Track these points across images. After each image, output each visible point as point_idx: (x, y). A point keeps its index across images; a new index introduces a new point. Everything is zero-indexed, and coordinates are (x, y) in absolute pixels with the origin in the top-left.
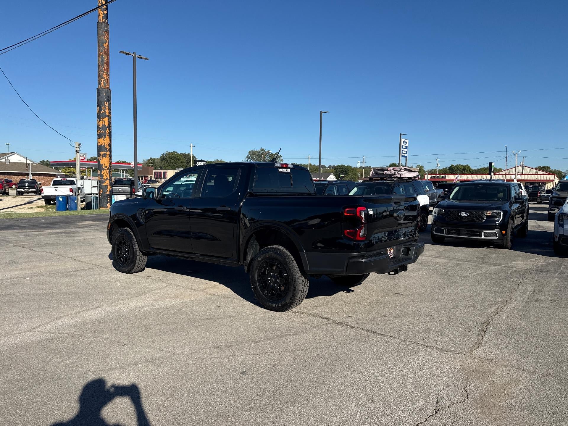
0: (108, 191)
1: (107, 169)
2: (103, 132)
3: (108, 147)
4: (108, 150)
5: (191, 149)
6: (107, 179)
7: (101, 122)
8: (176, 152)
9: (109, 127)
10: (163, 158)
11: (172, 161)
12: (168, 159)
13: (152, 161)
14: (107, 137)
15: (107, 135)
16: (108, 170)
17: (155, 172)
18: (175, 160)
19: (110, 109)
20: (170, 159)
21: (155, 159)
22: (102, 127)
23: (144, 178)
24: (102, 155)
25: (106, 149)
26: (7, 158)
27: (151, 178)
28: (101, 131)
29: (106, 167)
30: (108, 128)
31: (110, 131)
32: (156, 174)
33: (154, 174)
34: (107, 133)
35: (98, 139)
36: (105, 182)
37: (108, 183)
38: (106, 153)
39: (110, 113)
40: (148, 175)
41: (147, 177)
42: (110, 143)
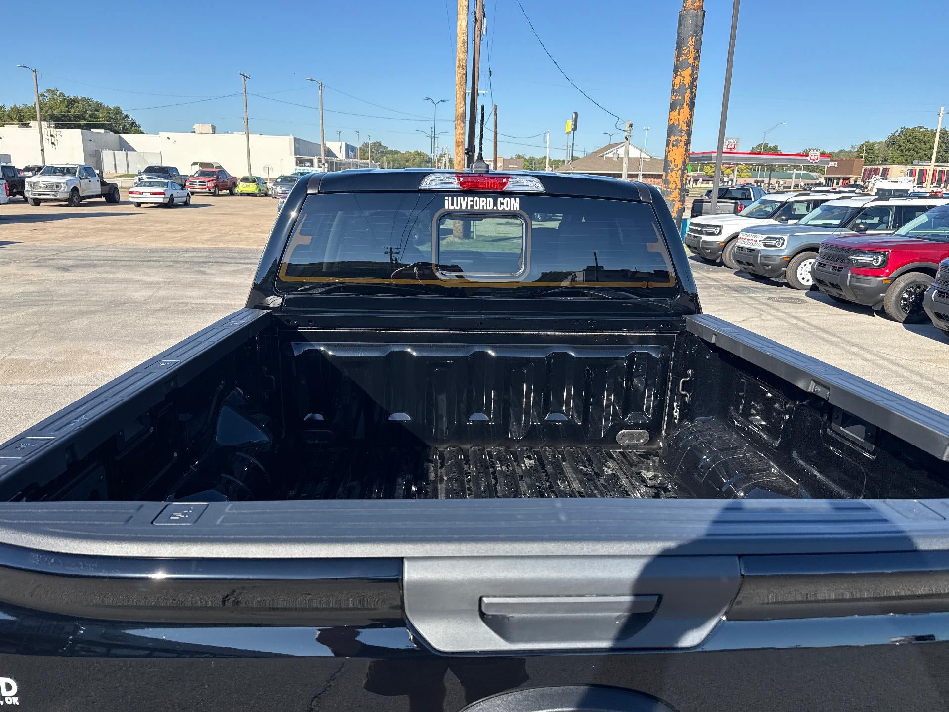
0: (675, 211)
1: (678, 170)
2: (680, 98)
3: (684, 127)
4: (684, 132)
5: (940, 119)
6: (676, 189)
7: (678, 79)
8: (921, 127)
9: (693, 86)
10: (892, 142)
11: (909, 146)
12: (901, 143)
13: (867, 147)
14: (686, 107)
15: (685, 103)
16: (680, 172)
17: (866, 170)
18: (917, 144)
19: (698, 51)
20: (906, 143)
21: (873, 144)
22: (679, 88)
23: (841, 181)
24: (673, 144)
25: (681, 130)
26: (615, 151)
27: (855, 182)
28: (676, 96)
29: (677, 166)
30: (689, 90)
31: (692, 94)
32: (868, 173)
33: (863, 172)
34: (687, 99)
35: (670, 112)
36: (671, 193)
37: (677, 195)
38: (680, 138)
39: (697, 58)
40: (850, 176)
41: (849, 178)
42: (689, 117)
